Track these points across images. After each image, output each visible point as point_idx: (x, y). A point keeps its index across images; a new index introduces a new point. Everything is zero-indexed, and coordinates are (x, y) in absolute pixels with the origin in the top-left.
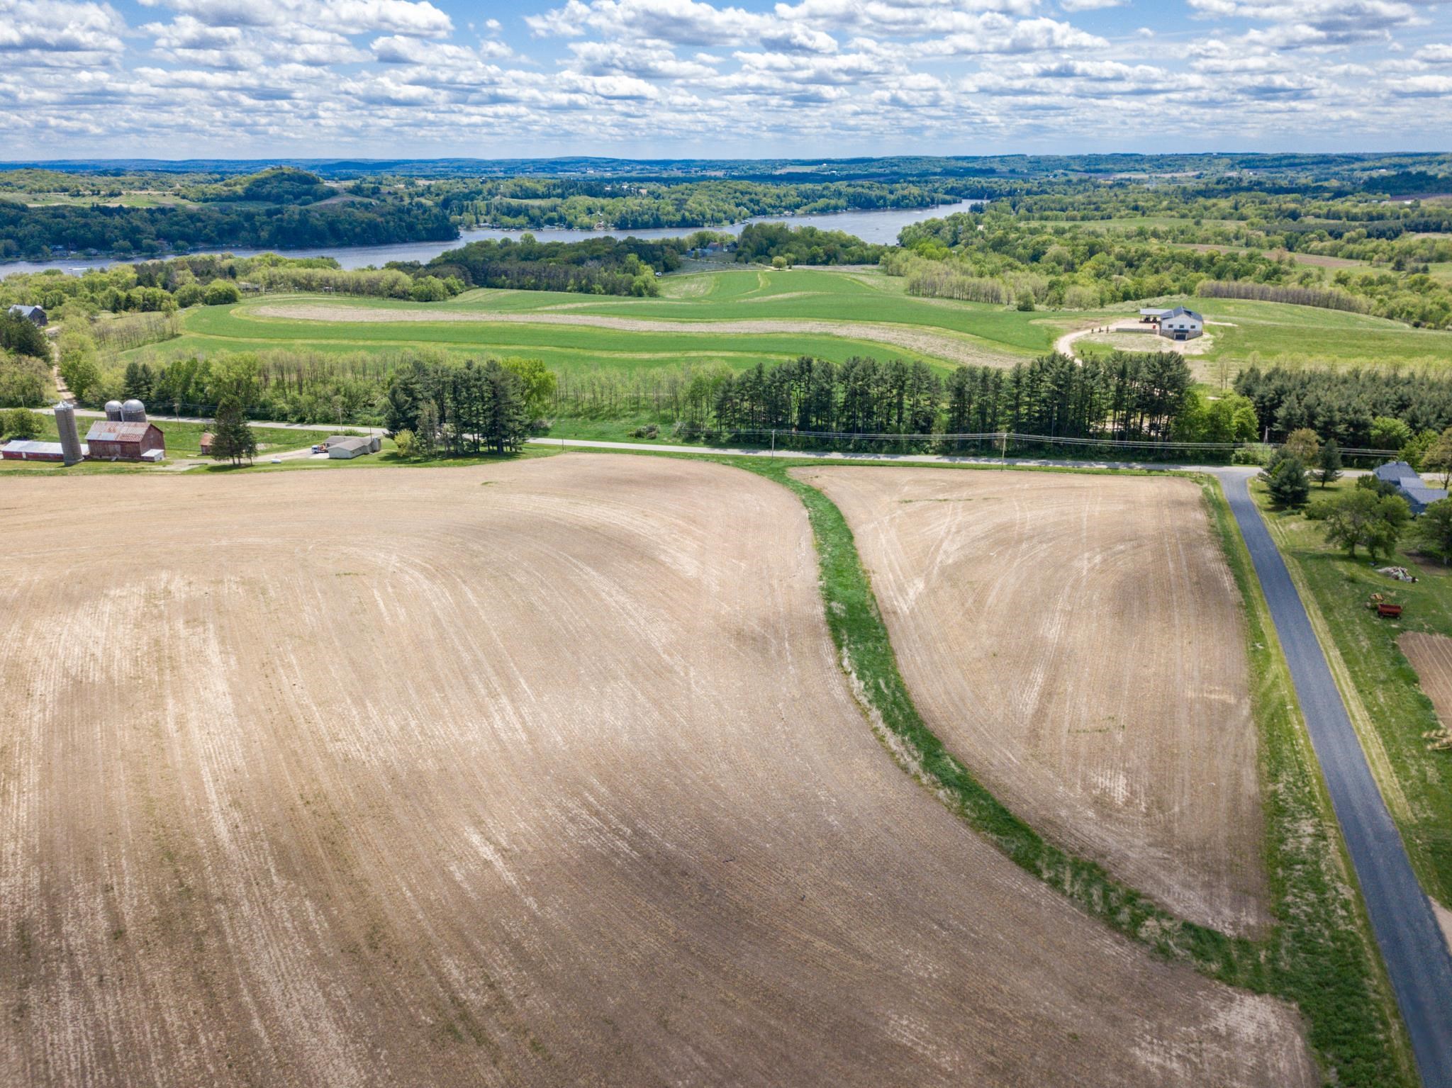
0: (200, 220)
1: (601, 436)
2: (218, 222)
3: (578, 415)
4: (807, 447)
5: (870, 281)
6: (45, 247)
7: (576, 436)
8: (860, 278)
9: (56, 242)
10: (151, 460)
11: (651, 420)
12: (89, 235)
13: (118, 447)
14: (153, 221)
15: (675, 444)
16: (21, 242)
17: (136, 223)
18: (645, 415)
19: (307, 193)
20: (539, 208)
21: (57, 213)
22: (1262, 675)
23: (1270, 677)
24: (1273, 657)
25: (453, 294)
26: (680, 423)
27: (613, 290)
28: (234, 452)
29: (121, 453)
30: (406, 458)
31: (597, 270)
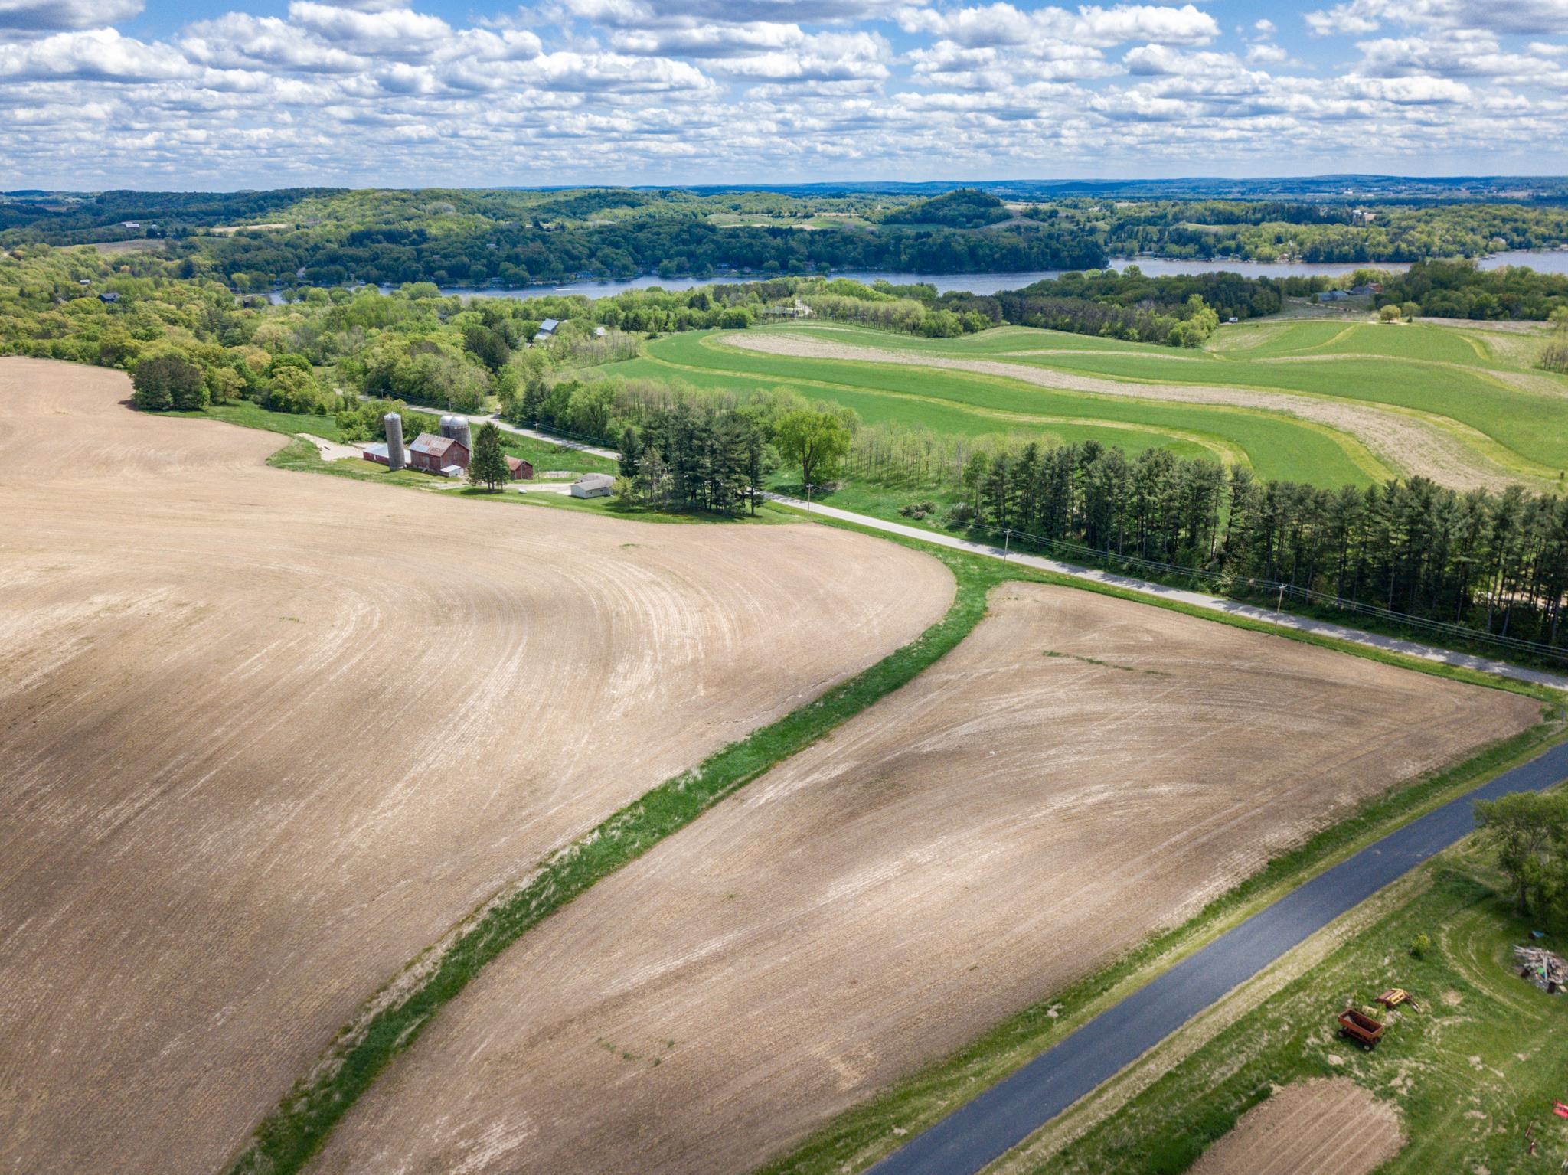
1: (871, 509)
6: (711, 265)
9: (721, 261)
11: (940, 497)
12: (750, 255)
13: (428, 460)
14: (811, 243)
19: (982, 216)
20: (1215, 235)
21: (733, 234)
22: (968, 1058)
23: (974, 1066)
24: (1041, 1039)
25: (969, 328)
26: (961, 505)
27: (1150, 336)
28: (489, 478)
29: (429, 465)
30: (624, 507)
31: (1146, 313)
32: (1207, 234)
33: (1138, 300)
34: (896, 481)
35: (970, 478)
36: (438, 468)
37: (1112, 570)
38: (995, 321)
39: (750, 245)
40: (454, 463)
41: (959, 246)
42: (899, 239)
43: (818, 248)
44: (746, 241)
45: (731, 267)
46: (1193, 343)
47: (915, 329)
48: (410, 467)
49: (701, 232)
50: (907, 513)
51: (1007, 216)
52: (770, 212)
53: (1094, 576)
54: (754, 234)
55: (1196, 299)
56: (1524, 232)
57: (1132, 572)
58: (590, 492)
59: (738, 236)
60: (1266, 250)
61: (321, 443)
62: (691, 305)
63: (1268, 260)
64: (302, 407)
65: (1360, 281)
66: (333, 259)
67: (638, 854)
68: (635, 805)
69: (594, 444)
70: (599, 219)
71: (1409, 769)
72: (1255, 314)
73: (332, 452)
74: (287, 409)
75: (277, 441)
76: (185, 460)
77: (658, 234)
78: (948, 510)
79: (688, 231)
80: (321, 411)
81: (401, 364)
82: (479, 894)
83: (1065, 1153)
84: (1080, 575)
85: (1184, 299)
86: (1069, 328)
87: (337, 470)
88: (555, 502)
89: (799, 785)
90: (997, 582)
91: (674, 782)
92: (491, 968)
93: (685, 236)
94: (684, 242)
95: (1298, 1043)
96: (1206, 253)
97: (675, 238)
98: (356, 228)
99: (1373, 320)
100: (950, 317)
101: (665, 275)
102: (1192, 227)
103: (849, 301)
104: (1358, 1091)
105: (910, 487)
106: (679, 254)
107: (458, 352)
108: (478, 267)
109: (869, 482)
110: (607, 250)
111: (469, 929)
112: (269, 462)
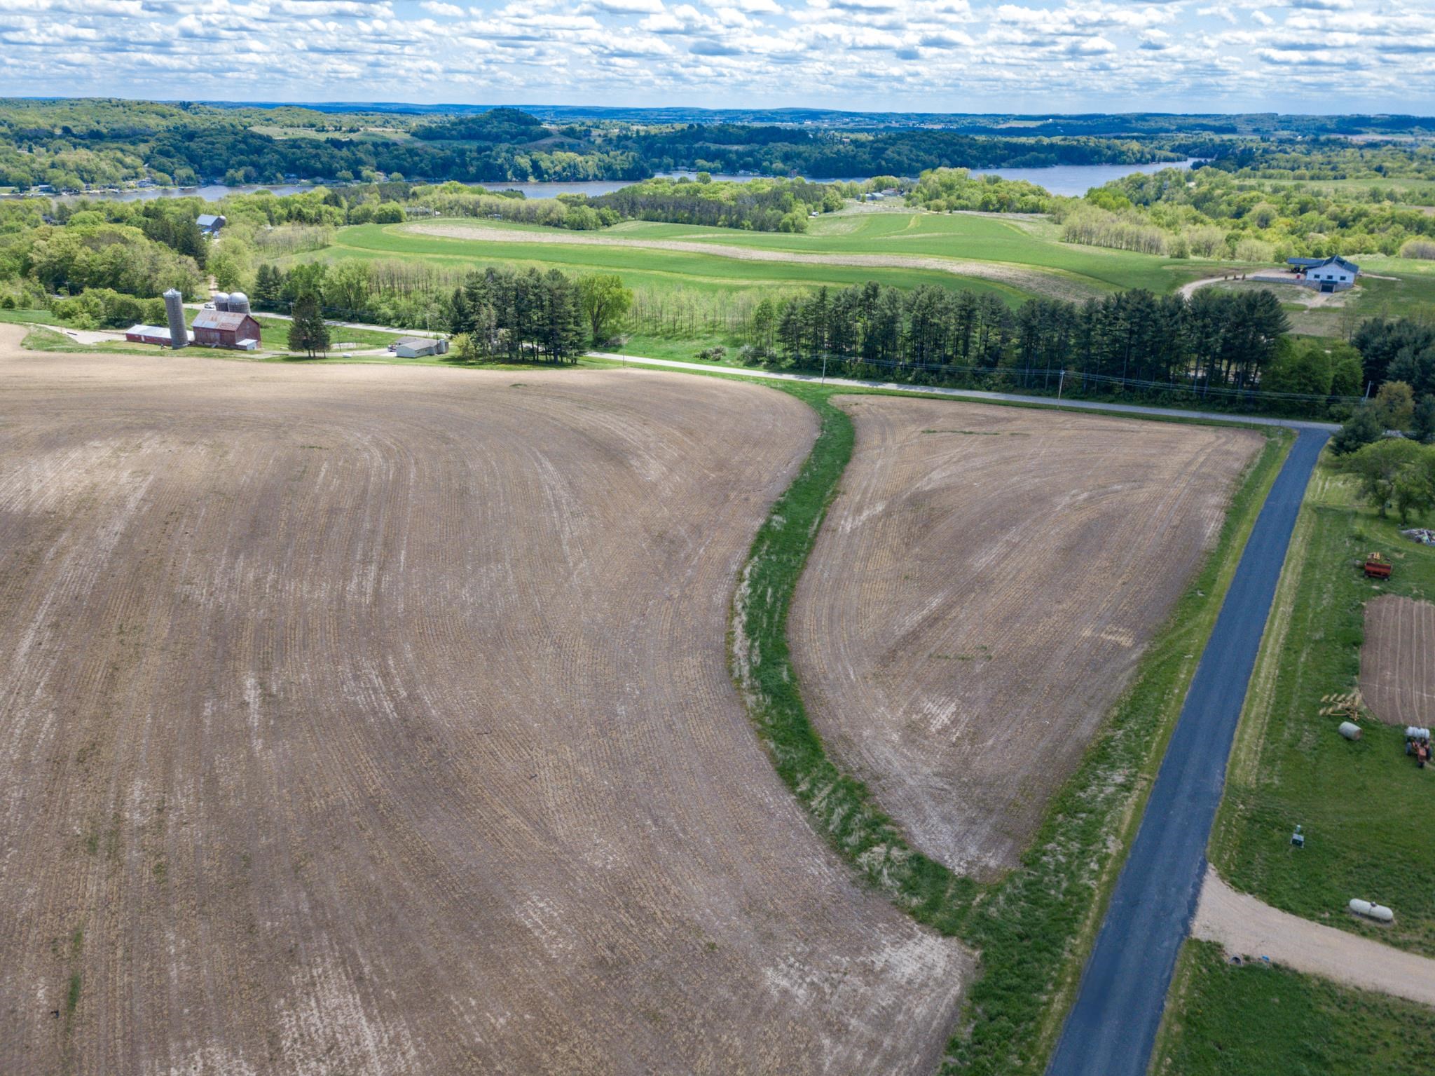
0: (417, 155)
1: (669, 355)
2: (434, 158)
3: (655, 335)
4: (867, 377)
5: (1026, 227)
6: (279, 175)
7: (645, 353)
8: (1019, 224)
9: (289, 170)
10: (243, 349)
11: (723, 343)
12: (318, 165)
13: (217, 335)
14: (377, 154)
15: (737, 366)
16: (260, 168)
17: (361, 155)
18: (719, 338)
19: (523, 134)
20: (737, 152)
25: (606, 223)
26: (747, 348)
27: (762, 226)
28: (306, 345)
29: (221, 340)
30: (464, 360)
32: (730, 152)
35: (760, 323)
36: (233, 341)
37: (902, 380)
39: (317, 155)
40: (248, 337)
44: (313, 151)
45: (300, 178)
47: (559, 222)
48: (192, 344)
49: (258, 142)
50: (704, 356)
51: (547, 134)
52: (312, 126)
54: (316, 145)
57: (919, 380)
58: (418, 352)
59: (299, 147)
61: (61, 331)
68: (759, 541)
71: (1236, 465)
73: (85, 337)
77: (213, 143)
78: (740, 351)
79: (244, 141)
81: (81, 256)
82: (719, 600)
84: (880, 387)
85: (776, 196)
86: (690, 222)
88: (389, 361)
89: (861, 518)
90: (830, 396)
91: (767, 526)
92: (791, 636)
93: (242, 146)
94: (242, 152)
95: (1348, 584)
97: (232, 148)
100: (591, 213)
101: (232, 184)
102: (713, 147)
104: (1401, 599)
105: (689, 337)
106: (241, 164)
107: (146, 242)
109: (648, 336)
111: (742, 619)
112: (28, 347)
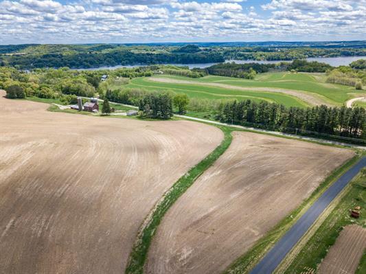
1: (197, 116)
2: (170, 57)
6: (134, 62)
7: (191, 116)
8: (316, 76)
10: (94, 112)
11: (211, 113)
12: (143, 60)
13: (89, 108)
15: (212, 120)
16: (130, 61)
17: (153, 57)
19: (194, 50)
21: (138, 55)
22: (279, 227)
23: (281, 228)
24: (291, 222)
25: (202, 76)
26: (217, 115)
27: (242, 77)
28: (106, 112)
29: (90, 110)
30: (141, 118)
31: (241, 72)
32: (245, 54)
33: (238, 69)
34: (200, 110)
35: (220, 109)
36: (92, 110)
37: (255, 127)
38: (207, 75)
39: (143, 57)
40: (95, 109)
41: (191, 57)
42: (177, 56)
43: (159, 58)
45: (139, 62)
46: (252, 78)
47: (190, 76)
48: (84, 110)
49: (131, 54)
50: (205, 117)
51: (200, 50)
52: (145, 50)
53: (252, 129)
54: (143, 55)
55: (251, 68)
56: (311, 54)
57: (260, 128)
58: (132, 114)
60: (259, 58)
61: (59, 105)
62: (136, 71)
63: (259, 60)
64: (49, 97)
65: (282, 65)
66: (40, 61)
67: (184, 192)
68: (178, 182)
69: (125, 104)
70: (104, 52)
71: (337, 165)
72: (263, 72)
73: (62, 107)
74: (45, 97)
75: (48, 105)
76: (27, 110)
77: (120, 55)
78: (214, 116)
80: (54, 98)
81: (72, 86)
82: (153, 202)
83: (307, 243)
84: (249, 129)
85: (248, 68)
86: (224, 75)
87: (65, 111)
88: (124, 117)
89: (212, 175)
90: (232, 131)
91: (183, 177)
92: (164, 218)
93: (127, 55)
94: (127, 57)
95: (343, 218)
96: (246, 59)
97: (124, 56)
98: (45, 54)
99: (289, 73)
100: (198, 74)
103: (173, 70)
104: (359, 227)
105: (204, 111)
106: (126, 60)
107: (86, 83)
108: (77, 63)
109: (194, 110)
110: (108, 59)
111: (155, 210)
112: (48, 110)
